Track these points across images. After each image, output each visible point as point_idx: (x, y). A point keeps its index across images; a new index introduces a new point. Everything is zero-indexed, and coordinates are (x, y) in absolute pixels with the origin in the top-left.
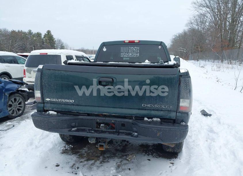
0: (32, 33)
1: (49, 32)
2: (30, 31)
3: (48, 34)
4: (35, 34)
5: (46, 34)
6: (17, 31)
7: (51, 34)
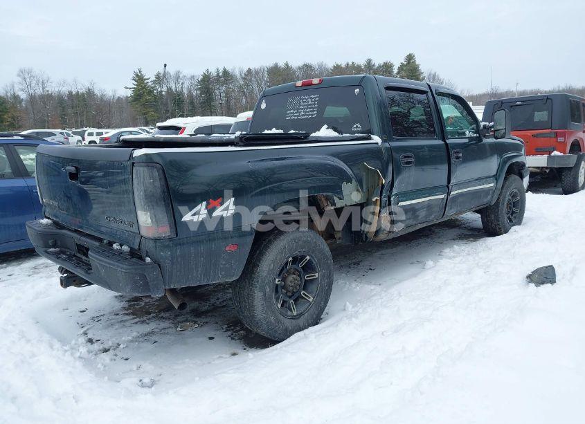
0: (374, 65)
1: (410, 58)
2: (369, 62)
3: (409, 63)
4: (379, 67)
5: (402, 65)
6: (343, 66)
7: (414, 62)
